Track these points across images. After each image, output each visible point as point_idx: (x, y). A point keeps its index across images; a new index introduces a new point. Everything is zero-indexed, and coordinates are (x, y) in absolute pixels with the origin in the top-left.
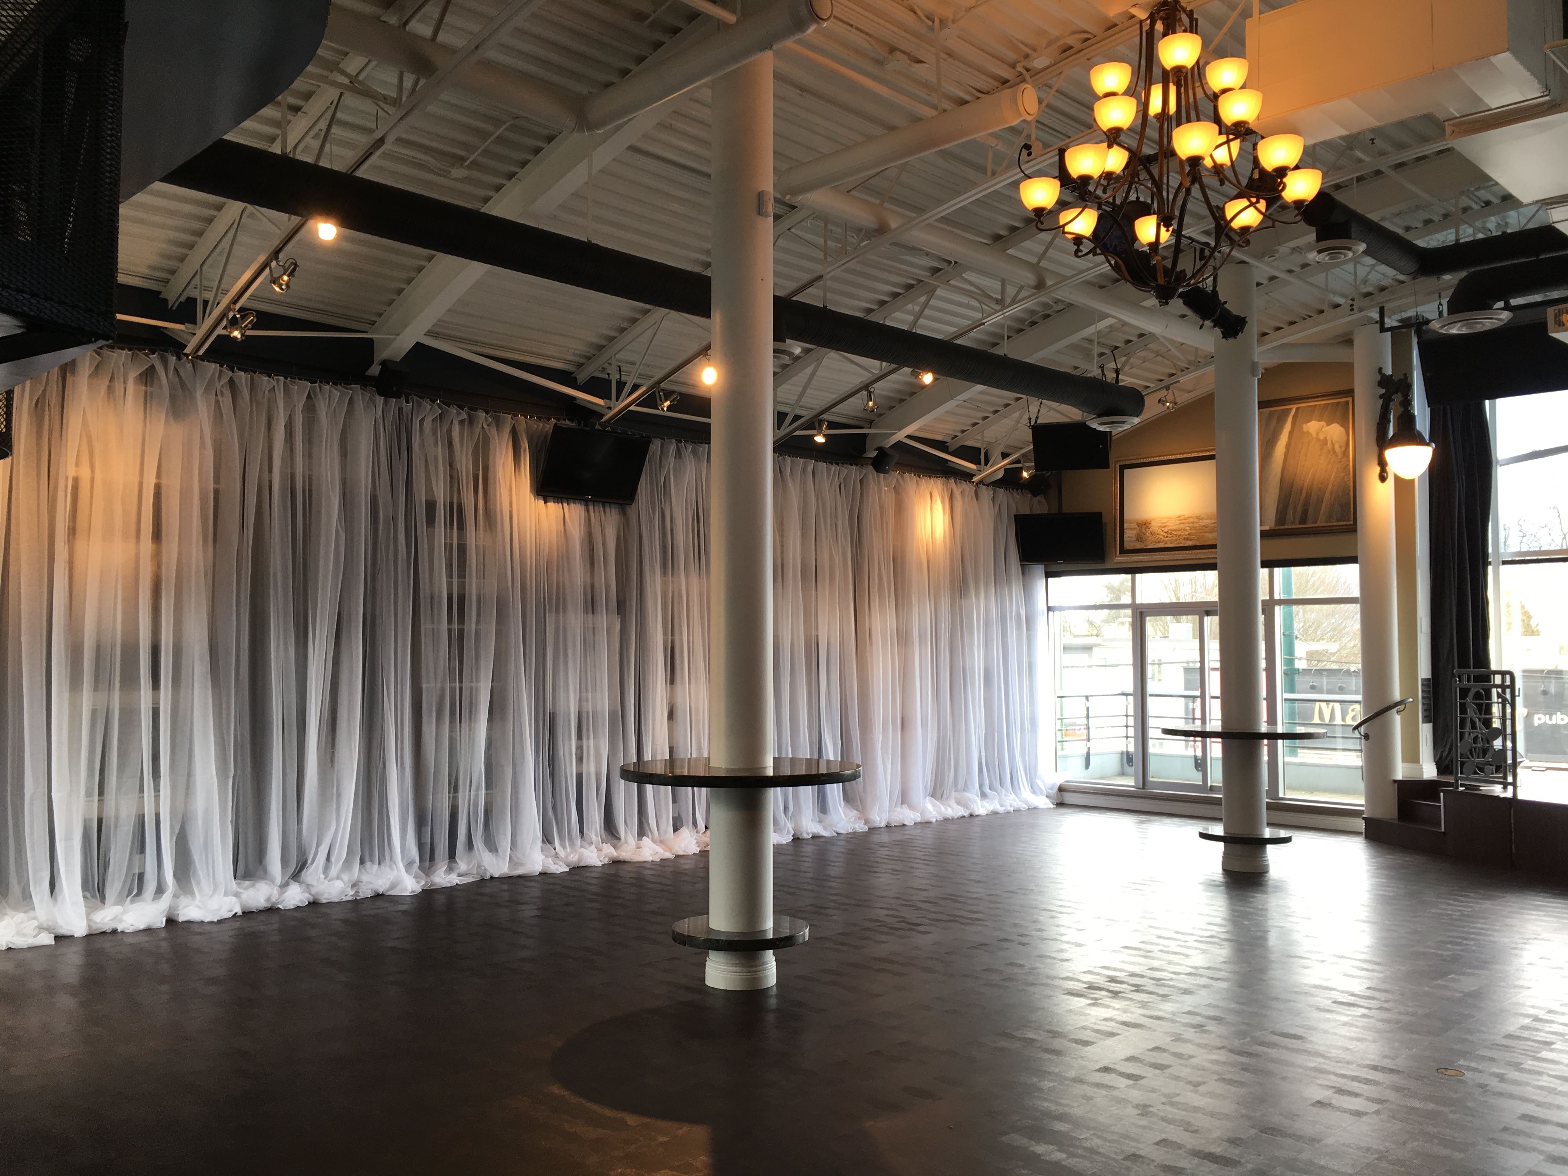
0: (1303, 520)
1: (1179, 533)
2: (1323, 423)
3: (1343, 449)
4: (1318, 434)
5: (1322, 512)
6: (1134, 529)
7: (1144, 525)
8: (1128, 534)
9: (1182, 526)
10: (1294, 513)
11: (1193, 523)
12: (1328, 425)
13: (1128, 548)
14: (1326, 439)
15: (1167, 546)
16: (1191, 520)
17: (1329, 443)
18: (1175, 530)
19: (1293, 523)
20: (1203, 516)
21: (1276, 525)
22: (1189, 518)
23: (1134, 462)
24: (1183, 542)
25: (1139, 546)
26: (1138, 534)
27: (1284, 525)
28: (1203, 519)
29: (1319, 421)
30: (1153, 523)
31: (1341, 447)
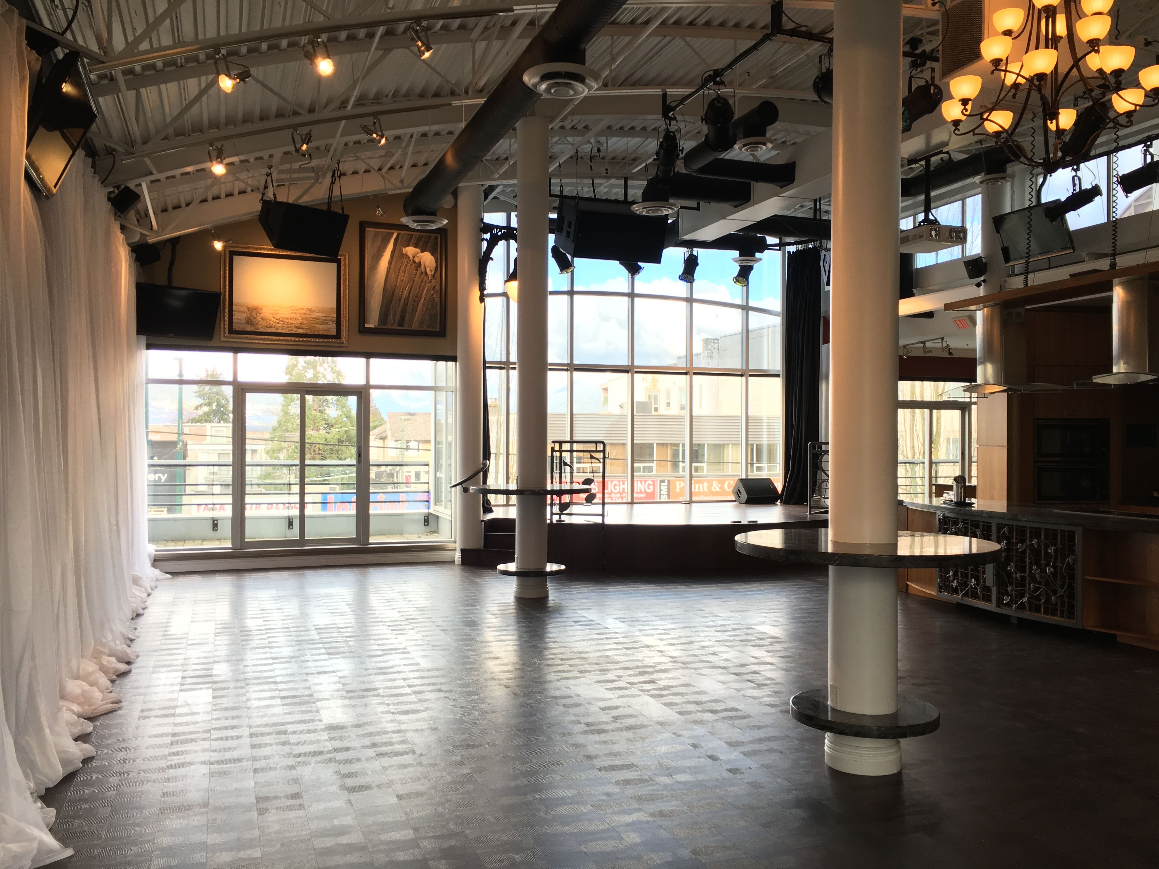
0: (401, 323)
1: (291, 321)
2: (418, 250)
3: (433, 273)
4: (414, 257)
5: (416, 319)
6: (244, 312)
7: (254, 310)
8: (236, 316)
9: (293, 315)
10: (394, 316)
11: (305, 314)
12: (422, 252)
13: (237, 329)
14: (420, 262)
15: (278, 331)
16: (303, 311)
17: (422, 266)
18: (287, 319)
19: (392, 325)
20: (314, 309)
21: (379, 325)
22: (301, 309)
23: (243, 250)
24: (295, 329)
25: (249, 328)
26: (248, 318)
27: (386, 325)
28: (314, 311)
29: (415, 247)
30: (264, 310)
31: (431, 271)
